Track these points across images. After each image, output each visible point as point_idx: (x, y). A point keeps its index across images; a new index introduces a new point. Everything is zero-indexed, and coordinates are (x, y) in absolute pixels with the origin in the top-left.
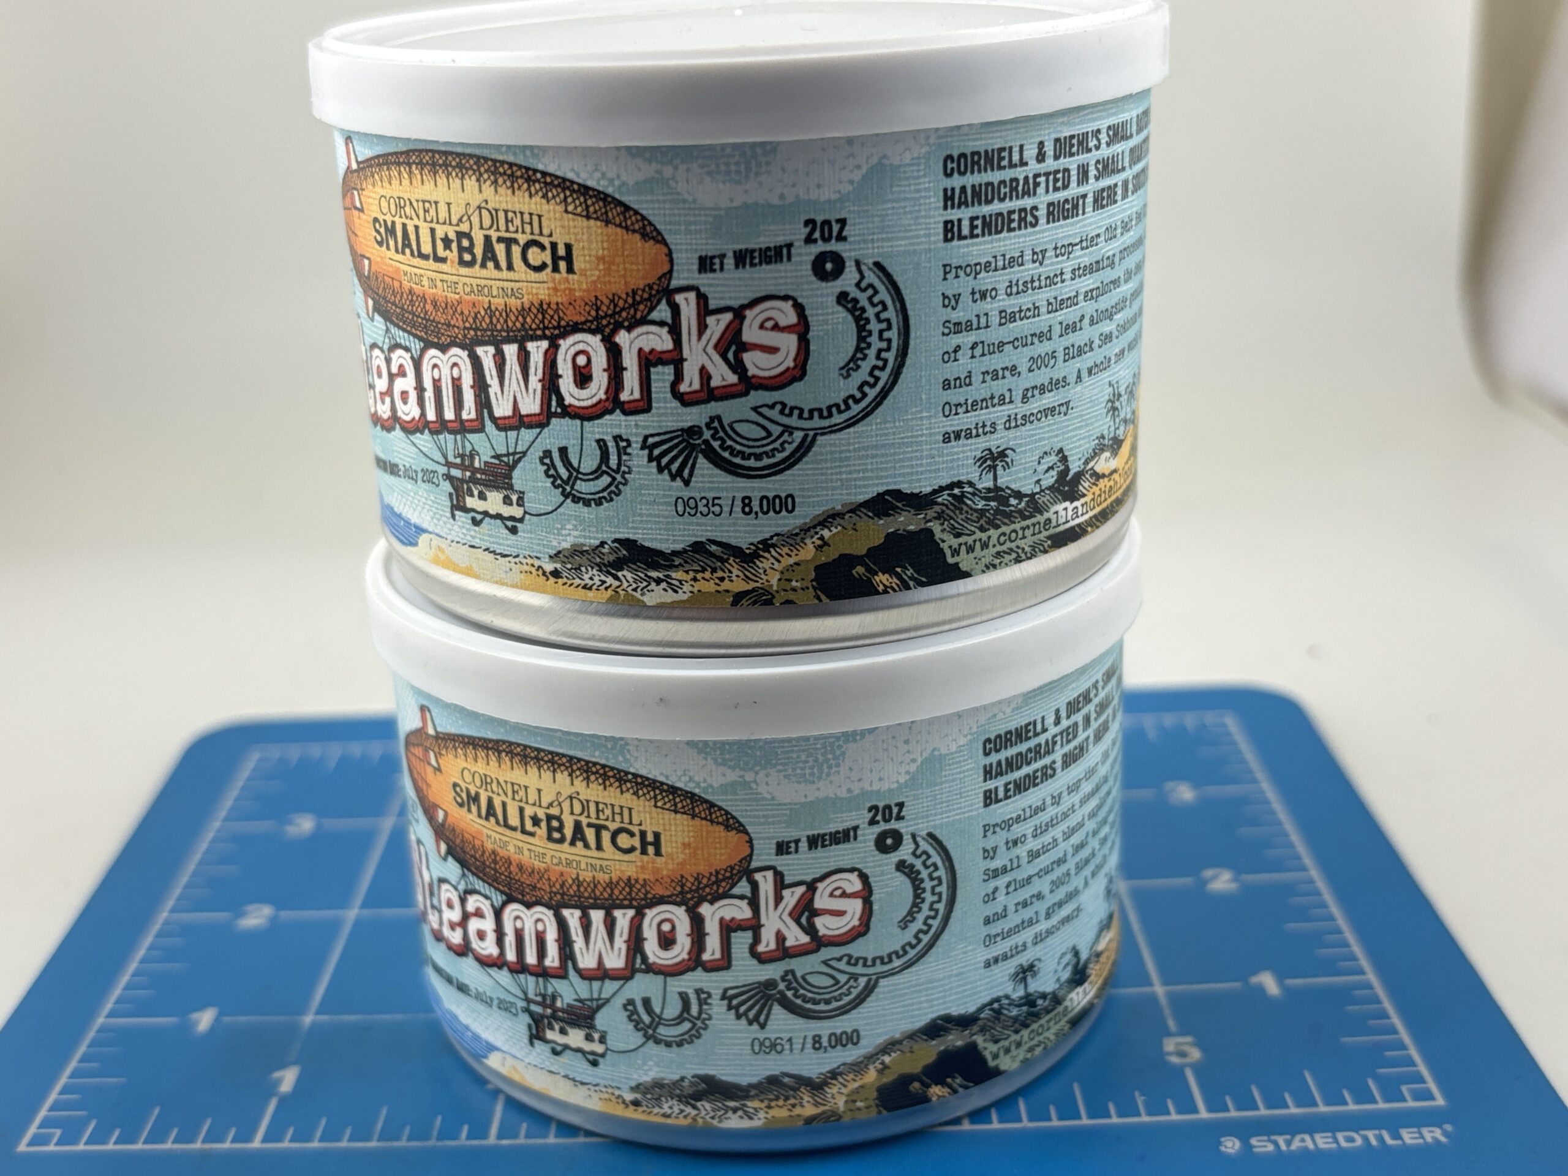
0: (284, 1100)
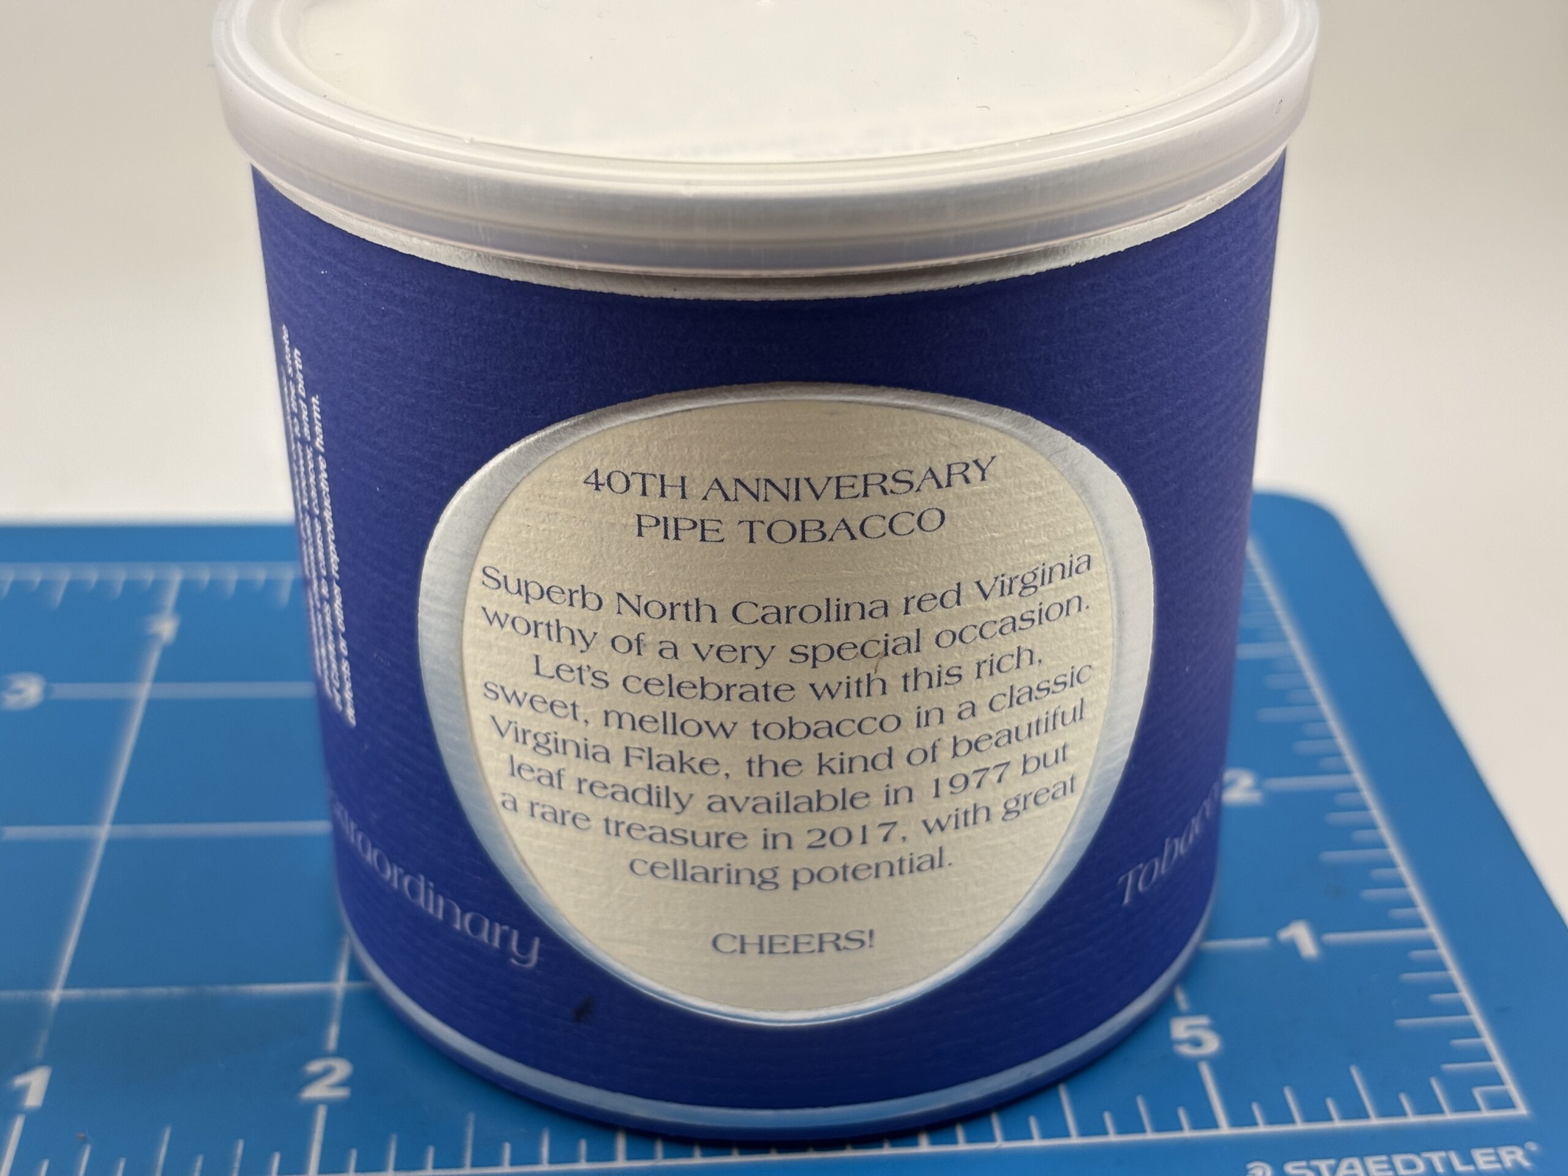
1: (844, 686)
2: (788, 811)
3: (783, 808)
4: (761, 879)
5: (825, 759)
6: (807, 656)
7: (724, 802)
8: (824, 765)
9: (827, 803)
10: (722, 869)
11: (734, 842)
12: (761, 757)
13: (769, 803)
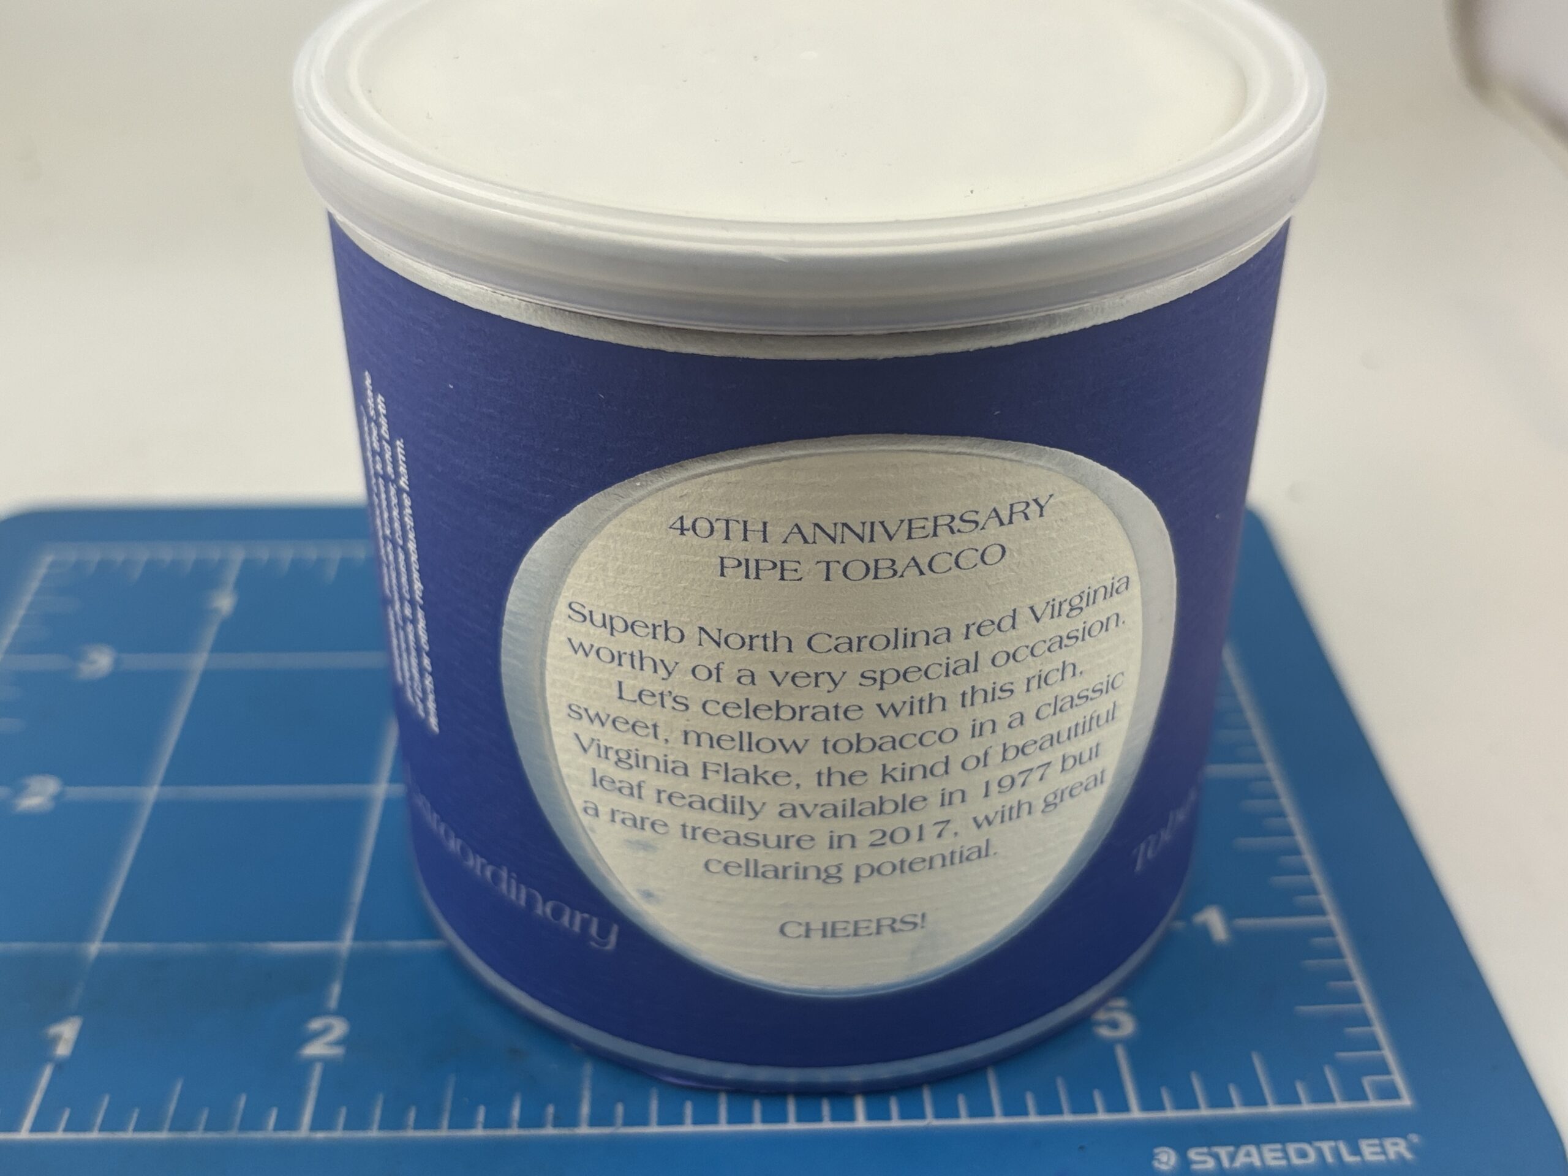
0: (60, 1066)
1: (908, 706)
2: (852, 815)
3: (848, 812)
4: (826, 874)
5: (888, 770)
6: (875, 680)
7: (794, 809)
8: (887, 774)
9: (889, 807)
10: (790, 867)
11: (802, 844)
12: (829, 769)
13: (835, 809)
